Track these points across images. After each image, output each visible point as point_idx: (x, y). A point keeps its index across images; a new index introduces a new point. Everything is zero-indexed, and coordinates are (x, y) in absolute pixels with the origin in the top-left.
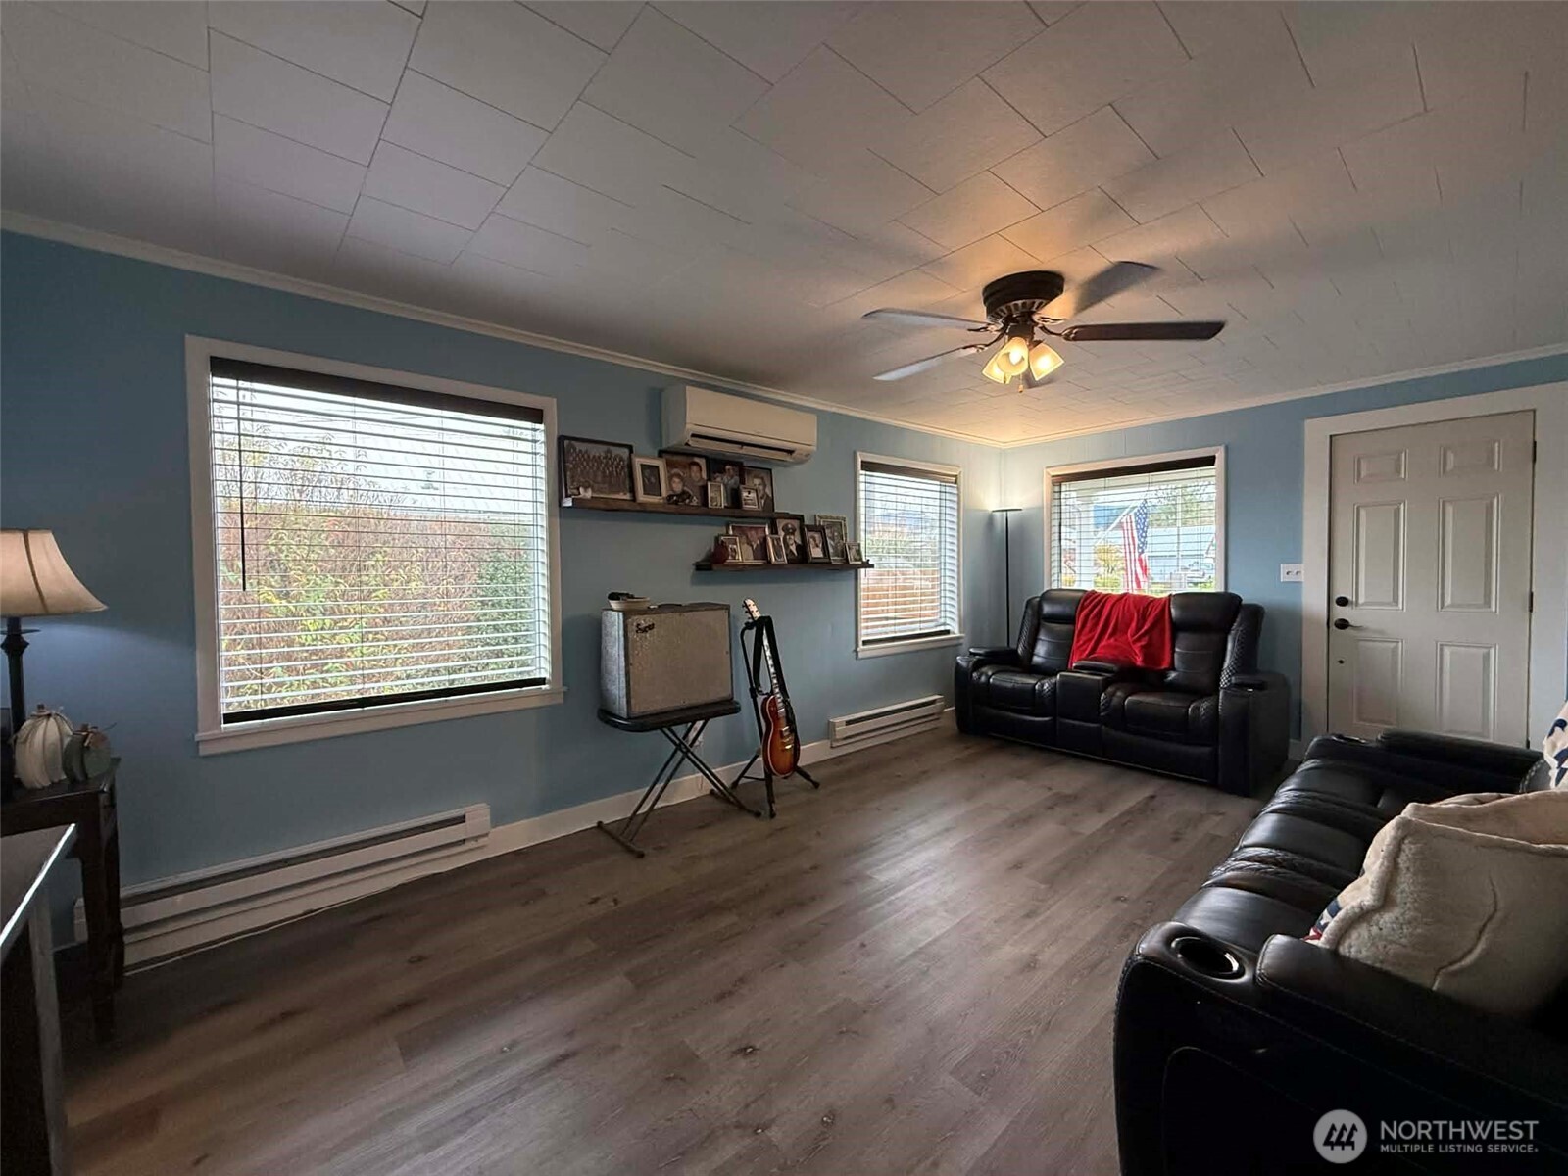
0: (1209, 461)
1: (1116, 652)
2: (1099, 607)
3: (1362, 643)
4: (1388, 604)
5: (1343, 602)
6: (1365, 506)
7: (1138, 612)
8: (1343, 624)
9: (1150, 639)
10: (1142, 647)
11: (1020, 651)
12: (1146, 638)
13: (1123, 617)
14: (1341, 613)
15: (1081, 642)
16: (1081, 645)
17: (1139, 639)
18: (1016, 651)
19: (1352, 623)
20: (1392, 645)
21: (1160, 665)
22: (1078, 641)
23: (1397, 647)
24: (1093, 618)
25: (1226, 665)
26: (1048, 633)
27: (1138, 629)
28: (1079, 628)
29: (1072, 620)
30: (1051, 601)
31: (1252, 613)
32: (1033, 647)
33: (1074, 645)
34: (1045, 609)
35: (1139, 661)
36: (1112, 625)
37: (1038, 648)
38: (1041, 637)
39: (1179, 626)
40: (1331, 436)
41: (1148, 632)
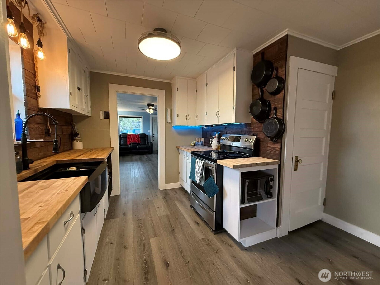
0: (141, 117)
1: (134, 141)
2: (130, 136)
5: (154, 134)
7: (135, 136)
8: (154, 137)
17: (136, 140)
21: (139, 142)
25: (146, 142)
26: (123, 140)
27: (136, 138)
28: (128, 138)
29: (126, 138)
30: (122, 135)
31: (147, 136)
32: (121, 142)
33: (128, 141)
34: (122, 137)
35: (137, 142)
36: (133, 138)
37: (122, 142)
38: (122, 140)
39: (140, 138)
40: (153, 117)
41: (137, 139)
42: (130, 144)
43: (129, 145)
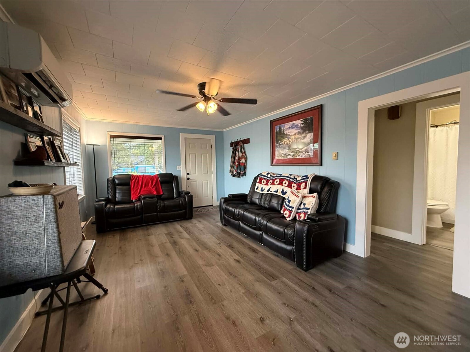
0: (160, 139)
1: (147, 192)
2: (137, 179)
3: (192, 182)
4: (195, 174)
5: (188, 174)
6: (191, 154)
7: (150, 179)
8: (188, 179)
9: (156, 187)
10: (155, 189)
11: (110, 197)
12: (155, 187)
13: (147, 181)
14: (188, 176)
15: (134, 191)
16: (135, 192)
17: (153, 187)
18: (108, 197)
19: (190, 178)
20: (195, 182)
21: (160, 193)
22: (133, 191)
23: (196, 183)
24: (137, 183)
25: (174, 191)
26: (120, 189)
27: (152, 184)
28: (132, 186)
29: (128, 184)
30: (118, 179)
31: (176, 177)
32: (115, 195)
33: (132, 192)
34: (117, 182)
35: (155, 193)
36: (144, 184)
37: (117, 195)
38: (117, 191)
39: (162, 183)
40: (185, 138)
41: (155, 185)
42: (139, 200)
43: (137, 201)
